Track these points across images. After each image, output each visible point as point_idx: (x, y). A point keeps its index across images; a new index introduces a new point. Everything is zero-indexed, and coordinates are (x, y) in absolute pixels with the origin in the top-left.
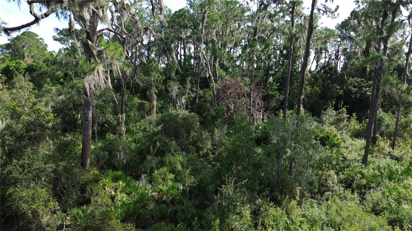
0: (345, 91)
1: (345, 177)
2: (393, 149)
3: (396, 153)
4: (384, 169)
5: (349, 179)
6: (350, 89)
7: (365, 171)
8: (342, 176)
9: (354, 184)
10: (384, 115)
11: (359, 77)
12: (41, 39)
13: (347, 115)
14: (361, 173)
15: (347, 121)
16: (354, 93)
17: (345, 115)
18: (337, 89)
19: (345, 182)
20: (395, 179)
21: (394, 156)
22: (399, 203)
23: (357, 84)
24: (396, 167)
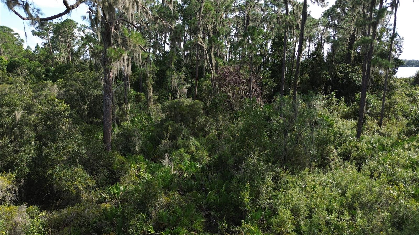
0: (332, 77)
1: (342, 151)
2: (380, 126)
3: (383, 130)
4: (376, 144)
5: (347, 153)
6: (336, 75)
7: (359, 144)
8: (340, 150)
9: (352, 156)
10: (370, 97)
11: (345, 63)
12: (17, 34)
13: (336, 99)
14: (356, 146)
15: (336, 104)
16: (341, 78)
17: (335, 99)
18: (326, 75)
19: (343, 155)
20: (386, 151)
21: (382, 133)
22: (394, 168)
23: (343, 69)
24: (386, 141)
